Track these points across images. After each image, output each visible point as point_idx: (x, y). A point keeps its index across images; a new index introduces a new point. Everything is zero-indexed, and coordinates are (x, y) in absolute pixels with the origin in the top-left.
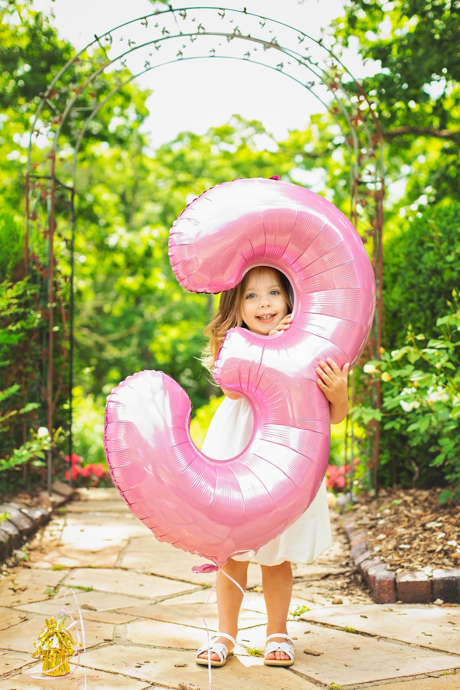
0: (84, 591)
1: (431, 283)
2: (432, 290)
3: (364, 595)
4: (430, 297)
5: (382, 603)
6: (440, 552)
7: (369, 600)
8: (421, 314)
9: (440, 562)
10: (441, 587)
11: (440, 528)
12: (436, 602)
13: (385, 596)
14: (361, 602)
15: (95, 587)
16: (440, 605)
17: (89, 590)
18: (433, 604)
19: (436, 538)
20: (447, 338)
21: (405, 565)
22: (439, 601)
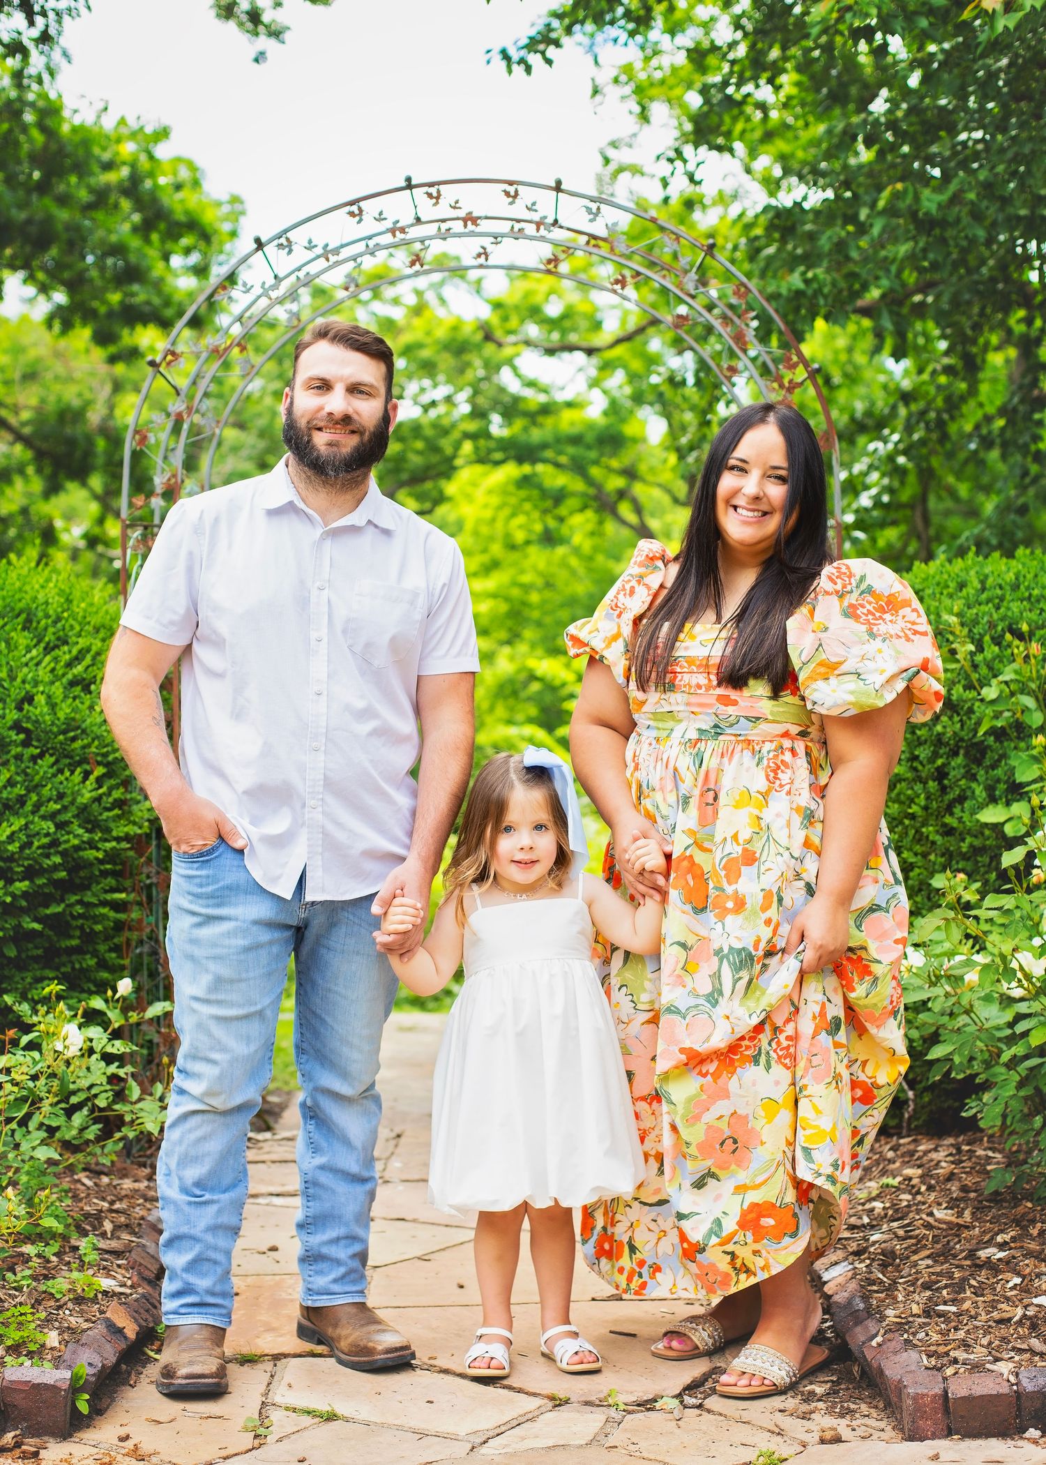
0: (318, 1420)
1: (939, 728)
2: (939, 741)
3: (874, 1412)
4: (935, 755)
5: (922, 1439)
6: (1020, 1323)
7: (890, 1431)
8: (918, 787)
9: (1024, 1346)
10: (1038, 1404)
11: (1007, 1262)
12: (1027, 1435)
13: (927, 1425)
14: (876, 1434)
15: (340, 1410)
16: (1035, 1442)
17: (331, 1417)
18: (1021, 1438)
19: (1003, 1287)
20: (1018, 888)
21: (961, 1355)
22: (1033, 1433)
